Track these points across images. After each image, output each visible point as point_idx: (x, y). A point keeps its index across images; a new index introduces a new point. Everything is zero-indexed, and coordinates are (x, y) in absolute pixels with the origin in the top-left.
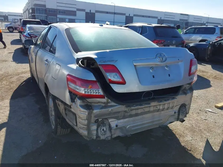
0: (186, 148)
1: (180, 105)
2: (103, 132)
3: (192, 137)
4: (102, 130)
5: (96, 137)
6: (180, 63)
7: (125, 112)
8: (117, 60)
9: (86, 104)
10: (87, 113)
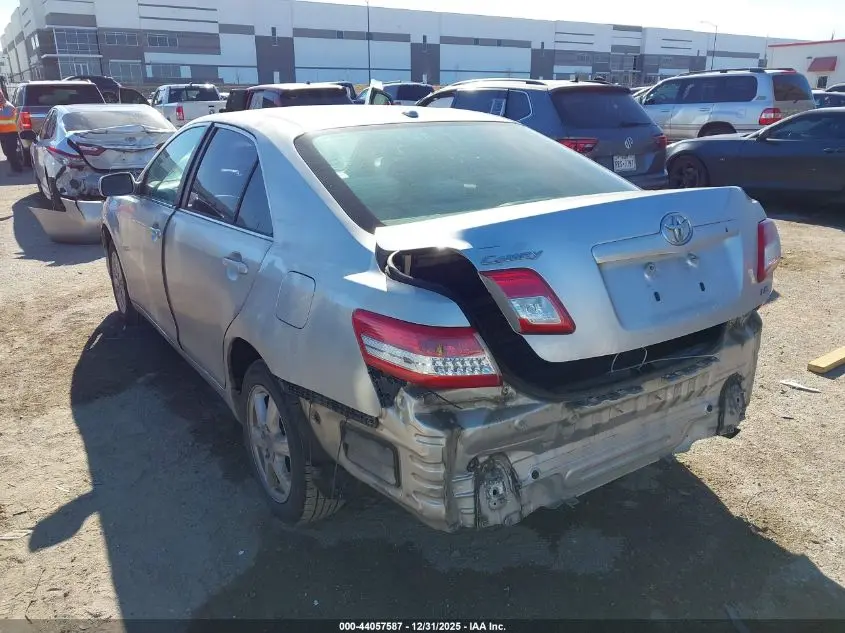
0: (749, 524)
1: (723, 382)
2: (494, 499)
3: (759, 485)
4: (491, 493)
5: (475, 519)
6: (728, 242)
7: (565, 423)
8: (541, 252)
9: (436, 408)
10: (443, 441)
